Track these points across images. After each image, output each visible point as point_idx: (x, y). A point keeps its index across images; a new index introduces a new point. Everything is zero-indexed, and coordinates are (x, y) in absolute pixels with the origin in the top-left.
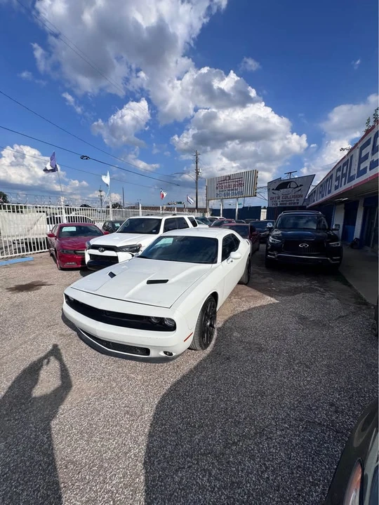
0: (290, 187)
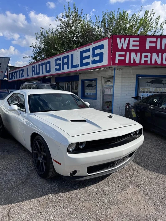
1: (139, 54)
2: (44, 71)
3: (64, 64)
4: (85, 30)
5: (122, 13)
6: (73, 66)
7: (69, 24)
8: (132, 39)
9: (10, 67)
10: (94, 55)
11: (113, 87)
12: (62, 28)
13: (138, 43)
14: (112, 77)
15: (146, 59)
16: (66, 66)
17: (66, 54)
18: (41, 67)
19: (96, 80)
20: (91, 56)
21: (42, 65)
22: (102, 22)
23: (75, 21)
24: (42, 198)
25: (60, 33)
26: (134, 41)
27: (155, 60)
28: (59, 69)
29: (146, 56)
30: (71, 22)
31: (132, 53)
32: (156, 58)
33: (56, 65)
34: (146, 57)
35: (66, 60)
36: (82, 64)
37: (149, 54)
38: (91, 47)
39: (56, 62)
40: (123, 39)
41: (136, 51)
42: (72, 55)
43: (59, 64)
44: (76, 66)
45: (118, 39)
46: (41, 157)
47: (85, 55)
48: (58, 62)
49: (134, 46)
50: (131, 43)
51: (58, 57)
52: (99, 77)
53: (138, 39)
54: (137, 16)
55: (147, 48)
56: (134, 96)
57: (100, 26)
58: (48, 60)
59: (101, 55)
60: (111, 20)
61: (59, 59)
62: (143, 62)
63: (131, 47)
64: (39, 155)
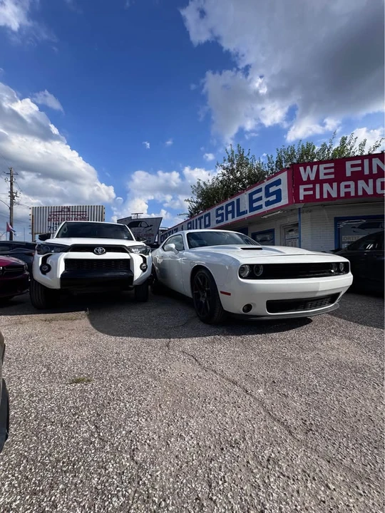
0: (141, 226)
1: (335, 185)
2: (203, 225)
3: (227, 212)
4: (254, 175)
5: (305, 146)
6: (239, 214)
7: (233, 169)
8: (322, 167)
9: (162, 230)
10: (268, 195)
11: (299, 238)
12: (224, 175)
13: (333, 170)
14: (297, 225)
15: (347, 190)
16: (230, 216)
17: (230, 201)
18: (198, 222)
19: (272, 232)
20: (263, 197)
21: (200, 219)
22: (277, 162)
23: (239, 165)
24: (208, 337)
25: (221, 182)
26: (325, 168)
27: (364, 190)
28: (222, 220)
29: (347, 186)
30: (235, 166)
31: (324, 185)
32: (365, 187)
33: (217, 216)
34: (347, 188)
35: (230, 208)
36: (252, 209)
37: (352, 183)
38: (263, 186)
39: (217, 213)
40: (308, 168)
41: (330, 182)
42: (238, 200)
43: (222, 215)
44: (245, 213)
45: (301, 169)
46: (203, 296)
47: (255, 197)
48: (220, 212)
49: (325, 174)
50: (322, 171)
51: (220, 206)
52: (276, 226)
53: (332, 165)
54: (328, 146)
55: (348, 174)
56: (334, 249)
57: (274, 167)
58: (207, 212)
59: (278, 193)
60: (291, 157)
61: (222, 208)
62: (342, 195)
63: (322, 177)
64: (201, 295)
